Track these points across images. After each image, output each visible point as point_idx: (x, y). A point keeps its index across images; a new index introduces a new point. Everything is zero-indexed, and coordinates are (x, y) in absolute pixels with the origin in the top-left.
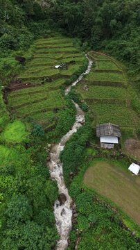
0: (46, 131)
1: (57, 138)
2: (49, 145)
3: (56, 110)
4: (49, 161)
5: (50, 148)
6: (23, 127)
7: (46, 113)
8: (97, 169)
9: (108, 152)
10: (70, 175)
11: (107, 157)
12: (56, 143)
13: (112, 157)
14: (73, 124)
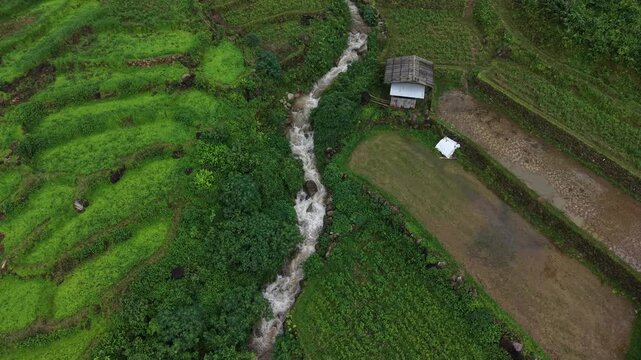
0: (285, 68)
1: (306, 84)
2: (290, 96)
3: (306, 20)
4: (290, 125)
5: (292, 102)
6: (238, 56)
7: (285, 26)
8: (377, 146)
9: (402, 114)
10: (327, 153)
11: (399, 123)
12: (304, 93)
13: (410, 124)
14: (340, 54)
